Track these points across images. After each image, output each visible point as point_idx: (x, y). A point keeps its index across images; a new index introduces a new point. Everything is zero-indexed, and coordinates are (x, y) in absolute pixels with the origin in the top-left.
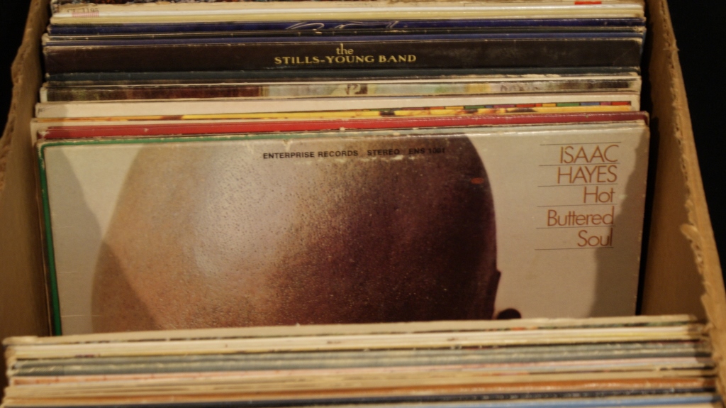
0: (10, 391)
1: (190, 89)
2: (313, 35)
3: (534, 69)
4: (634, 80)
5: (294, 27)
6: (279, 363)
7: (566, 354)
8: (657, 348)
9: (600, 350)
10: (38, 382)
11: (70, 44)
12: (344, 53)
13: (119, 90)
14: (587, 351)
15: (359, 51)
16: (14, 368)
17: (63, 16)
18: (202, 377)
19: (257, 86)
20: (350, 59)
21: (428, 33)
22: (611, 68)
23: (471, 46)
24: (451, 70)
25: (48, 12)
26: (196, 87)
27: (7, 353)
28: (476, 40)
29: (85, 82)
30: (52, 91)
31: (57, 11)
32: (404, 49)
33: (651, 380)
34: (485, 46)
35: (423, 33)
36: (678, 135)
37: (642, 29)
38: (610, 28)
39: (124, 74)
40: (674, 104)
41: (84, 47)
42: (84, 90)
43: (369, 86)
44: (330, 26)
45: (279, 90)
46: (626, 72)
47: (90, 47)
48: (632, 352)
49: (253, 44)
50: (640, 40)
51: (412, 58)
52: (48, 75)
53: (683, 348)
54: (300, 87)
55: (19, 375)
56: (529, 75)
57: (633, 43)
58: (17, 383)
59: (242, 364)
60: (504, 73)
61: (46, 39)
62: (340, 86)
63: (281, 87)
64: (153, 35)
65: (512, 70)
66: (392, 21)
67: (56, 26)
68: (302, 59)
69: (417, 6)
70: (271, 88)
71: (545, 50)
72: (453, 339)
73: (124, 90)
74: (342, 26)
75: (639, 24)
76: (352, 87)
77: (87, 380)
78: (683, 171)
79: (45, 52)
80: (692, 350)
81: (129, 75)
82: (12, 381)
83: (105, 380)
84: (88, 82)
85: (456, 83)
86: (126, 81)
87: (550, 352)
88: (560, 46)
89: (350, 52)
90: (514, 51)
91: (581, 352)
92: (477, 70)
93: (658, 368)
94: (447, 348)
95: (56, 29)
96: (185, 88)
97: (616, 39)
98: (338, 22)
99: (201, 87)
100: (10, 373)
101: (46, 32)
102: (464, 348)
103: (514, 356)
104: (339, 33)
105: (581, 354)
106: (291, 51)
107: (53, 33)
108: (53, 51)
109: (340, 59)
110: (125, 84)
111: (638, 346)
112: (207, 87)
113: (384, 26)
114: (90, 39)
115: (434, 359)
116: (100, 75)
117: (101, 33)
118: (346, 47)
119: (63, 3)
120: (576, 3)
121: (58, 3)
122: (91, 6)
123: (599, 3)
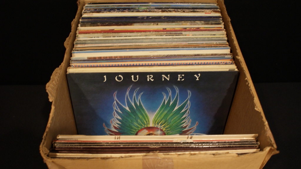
2: (144, 19)
5: (139, 17)
17: (85, 15)
25: (81, 15)
31: (83, 14)
36: (233, 38)
37: (221, 19)
44: (148, 17)
66: (163, 16)
67: (83, 17)
69: (168, 13)
74: (151, 17)
98: (150, 17)
101: (81, 19)
104: (150, 19)
113: (161, 17)
117: (94, 19)
119: (85, 13)
120: (205, 13)
121: (84, 12)
122: (91, 13)
123: (210, 13)
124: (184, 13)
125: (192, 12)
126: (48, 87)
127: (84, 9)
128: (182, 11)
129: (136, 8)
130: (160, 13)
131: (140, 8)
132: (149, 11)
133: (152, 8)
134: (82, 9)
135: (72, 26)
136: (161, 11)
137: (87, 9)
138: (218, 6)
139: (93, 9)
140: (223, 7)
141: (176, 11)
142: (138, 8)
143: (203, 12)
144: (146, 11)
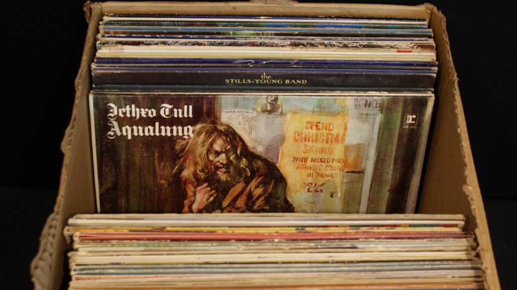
0: (73, 284)
1: (176, 97)
2: (248, 67)
3: (374, 88)
4: (430, 97)
5: (237, 62)
6: (231, 270)
7: (397, 267)
8: (449, 264)
9: (417, 265)
10: (89, 279)
11: (107, 69)
12: (265, 78)
13: (135, 96)
14: (410, 265)
15: (274, 77)
16: (75, 270)
17: (103, 52)
18: (185, 277)
19: (215, 95)
20: (269, 81)
21: (314, 68)
22: (417, 89)
23: (338, 76)
24: (326, 88)
25: (95, 49)
26: (179, 95)
27: (70, 261)
28: (342, 73)
29: (114, 90)
30: (96, 96)
31: (100, 49)
32: (300, 77)
33: (446, 283)
34: (347, 76)
35: (312, 68)
36: (459, 130)
37: (436, 69)
38: (418, 68)
39: (137, 86)
40: (456, 112)
41: (115, 72)
42: (115, 96)
43: (279, 97)
44: (257, 62)
45: (227, 98)
46: (425, 91)
47: (119, 72)
48: (435, 267)
49: (213, 72)
50: (435, 75)
51: (304, 82)
52: (94, 86)
53: (464, 264)
54: (240, 96)
55: (78, 274)
56: (370, 92)
57: (431, 76)
58: (77, 279)
59: (208, 270)
60: (357, 91)
61: (93, 66)
62: (262, 97)
63: (228, 96)
64: (155, 65)
65: (361, 88)
66: (294, 60)
67: (99, 58)
68: (241, 81)
69: (307, 51)
70: (223, 96)
71: (380, 79)
72: (331, 257)
73: (138, 96)
74: (265, 62)
75: (434, 66)
76: (270, 97)
77: (118, 278)
78: (462, 152)
79: (93, 74)
80: (470, 266)
81: (141, 86)
82: (74, 278)
83: (128, 278)
84: (117, 90)
85: (329, 96)
86: (139, 91)
87: (387, 266)
88: (390, 77)
89: (269, 77)
90: (363, 79)
91: (406, 265)
92: (341, 88)
93: (450, 277)
94: (328, 262)
95: (99, 60)
96: (173, 95)
97: (421, 74)
98: (263, 60)
99: (182, 95)
100: (72, 273)
101: (93, 61)
102: (337, 262)
103: (368, 268)
104: (263, 66)
105: (406, 267)
106: (234, 76)
107: (98, 62)
108: (97, 74)
109: (263, 81)
110: (138, 92)
111: (438, 263)
112: (185, 95)
113: (289, 63)
114: (119, 66)
115: (320, 269)
116: (124, 86)
117: (125, 63)
118: (267, 75)
119: (104, 44)
120: (398, 51)
121: (100, 44)
122: (120, 46)
123: (411, 52)
124: (345, 49)
125: (364, 46)
126: (36, 268)
127: (102, 31)
128: (341, 45)
129: (230, 34)
130: (288, 48)
131: (238, 32)
132: (261, 45)
133: (268, 34)
134: (98, 32)
135: (76, 89)
136: (290, 45)
137: (107, 30)
138: (431, 30)
139: (123, 33)
140: (443, 38)
141: (326, 46)
142: (234, 34)
143: (392, 47)
144: (253, 45)
